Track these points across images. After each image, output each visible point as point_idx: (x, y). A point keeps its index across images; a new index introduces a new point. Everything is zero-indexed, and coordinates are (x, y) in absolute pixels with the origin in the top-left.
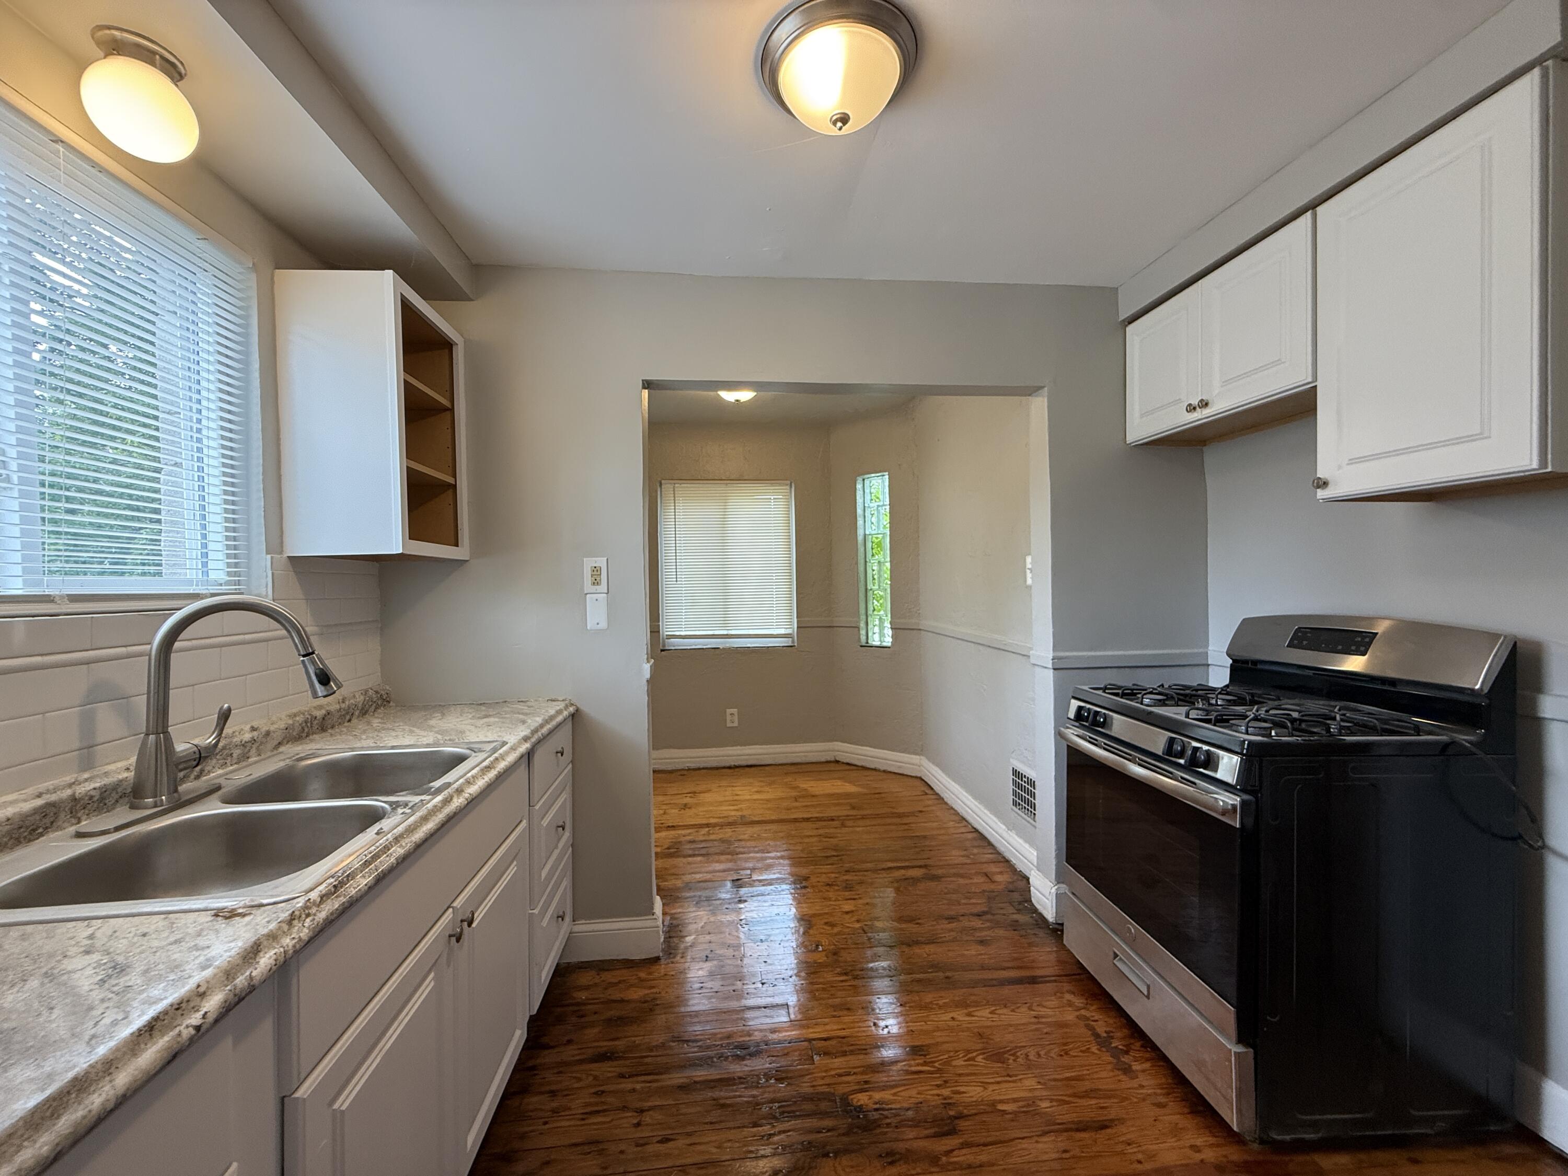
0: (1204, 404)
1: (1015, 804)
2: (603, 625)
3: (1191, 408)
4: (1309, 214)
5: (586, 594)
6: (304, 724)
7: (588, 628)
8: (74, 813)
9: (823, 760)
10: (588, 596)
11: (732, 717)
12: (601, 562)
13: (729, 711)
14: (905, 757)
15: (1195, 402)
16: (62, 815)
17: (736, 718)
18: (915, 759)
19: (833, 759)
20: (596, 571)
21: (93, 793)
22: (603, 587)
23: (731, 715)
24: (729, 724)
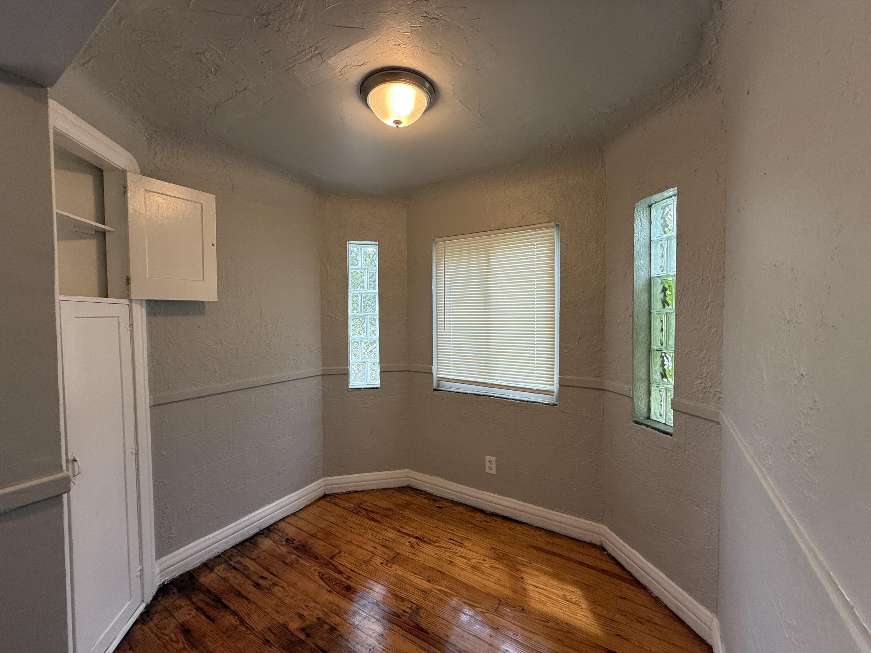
9: (587, 540)
11: (490, 464)
13: (489, 458)
14: (690, 601)
17: (493, 466)
18: (702, 611)
19: (599, 544)
23: (489, 461)
24: (487, 470)
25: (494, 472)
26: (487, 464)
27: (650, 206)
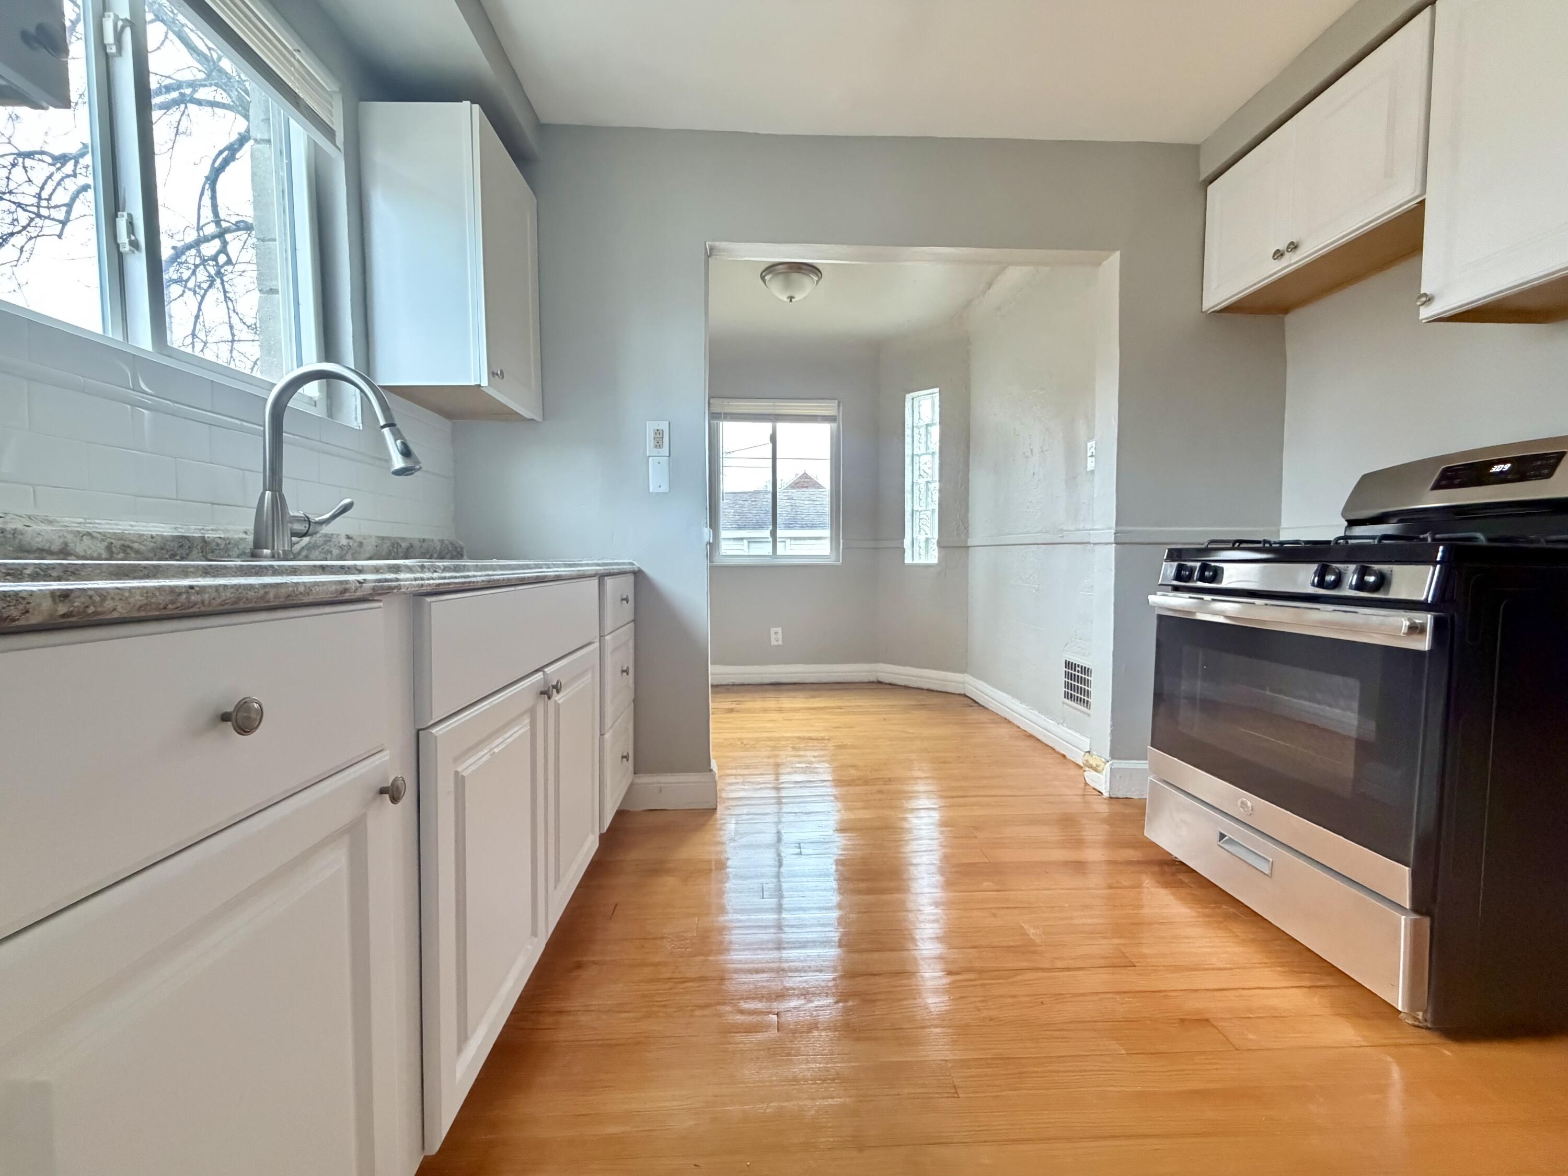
0: (1293, 247)
1: (1067, 695)
2: (665, 488)
3: (1278, 254)
4: (1427, 11)
5: (649, 457)
6: (391, 548)
7: (651, 490)
8: (204, 553)
9: (866, 680)
10: (650, 458)
11: (776, 637)
12: (664, 426)
13: (773, 630)
14: (950, 675)
15: (1282, 246)
16: (195, 551)
17: (780, 636)
18: (958, 677)
19: (875, 680)
20: (659, 433)
21: (219, 541)
22: (665, 450)
23: (775, 633)
24: (774, 643)
25: (780, 643)
26: (773, 637)
27: (913, 399)
